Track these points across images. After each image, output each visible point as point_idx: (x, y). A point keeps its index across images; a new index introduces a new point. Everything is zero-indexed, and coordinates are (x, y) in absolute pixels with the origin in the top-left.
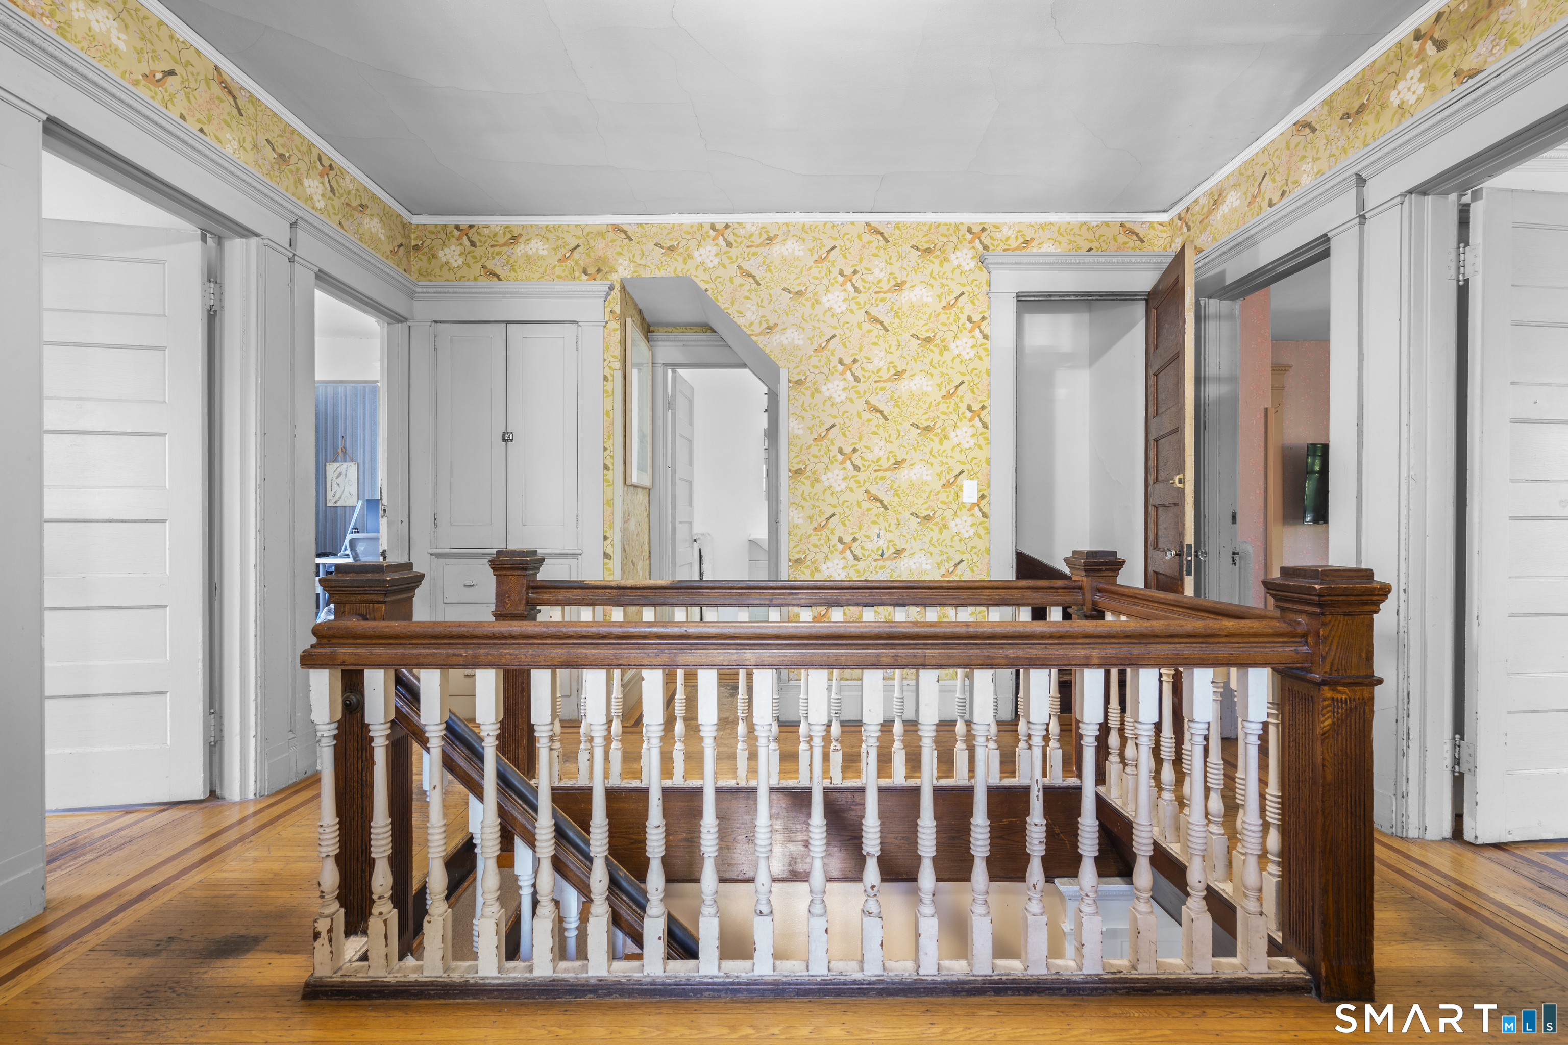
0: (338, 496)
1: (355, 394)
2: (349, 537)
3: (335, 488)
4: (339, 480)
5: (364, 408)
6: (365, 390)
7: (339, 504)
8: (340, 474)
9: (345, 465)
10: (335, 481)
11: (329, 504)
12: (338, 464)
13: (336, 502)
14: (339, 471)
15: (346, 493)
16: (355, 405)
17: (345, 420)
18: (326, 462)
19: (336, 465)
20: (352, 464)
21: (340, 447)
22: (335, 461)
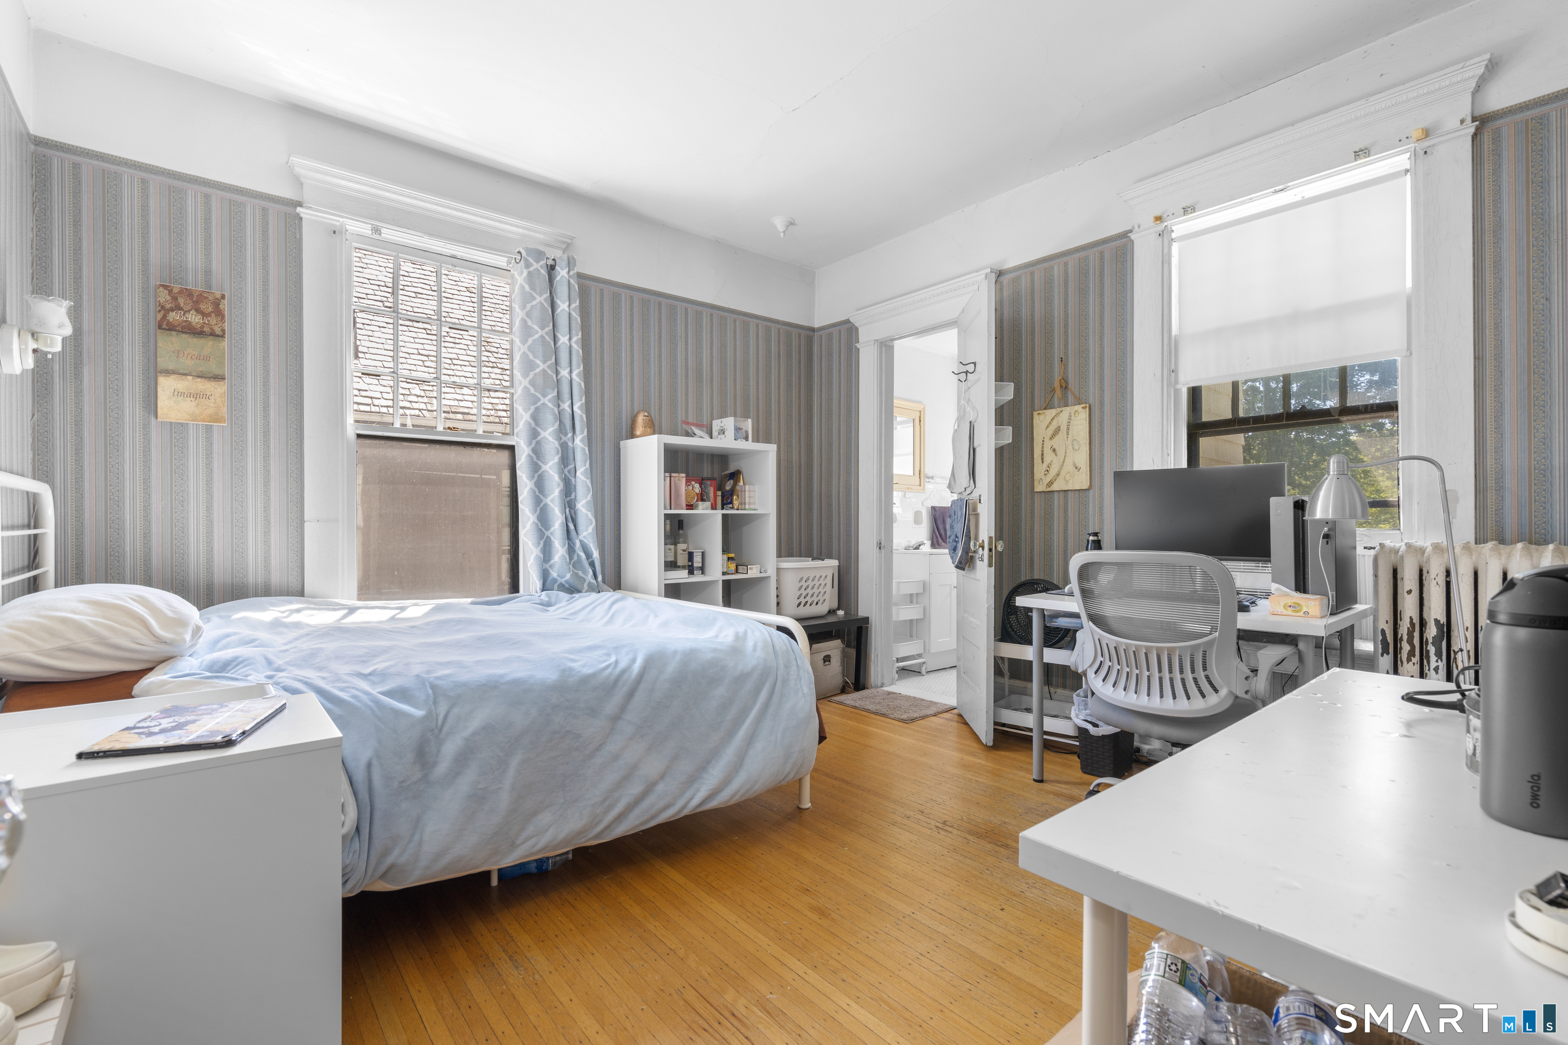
0: (1053, 471)
1: (1083, 273)
2: (1077, 560)
3: (1049, 456)
4: (1056, 442)
5: (1102, 295)
6: (1102, 259)
7: (1055, 487)
8: (1058, 430)
9: (1067, 411)
10: (1047, 442)
11: (1039, 488)
12: (1052, 412)
13: (1051, 483)
14: (1055, 424)
15: (1069, 466)
16: (1083, 292)
17: (1066, 326)
18: (1033, 410)
19: (1051, 413)
20: (1078, 408)
21: (1057, 378)
22: (1049, 406)
